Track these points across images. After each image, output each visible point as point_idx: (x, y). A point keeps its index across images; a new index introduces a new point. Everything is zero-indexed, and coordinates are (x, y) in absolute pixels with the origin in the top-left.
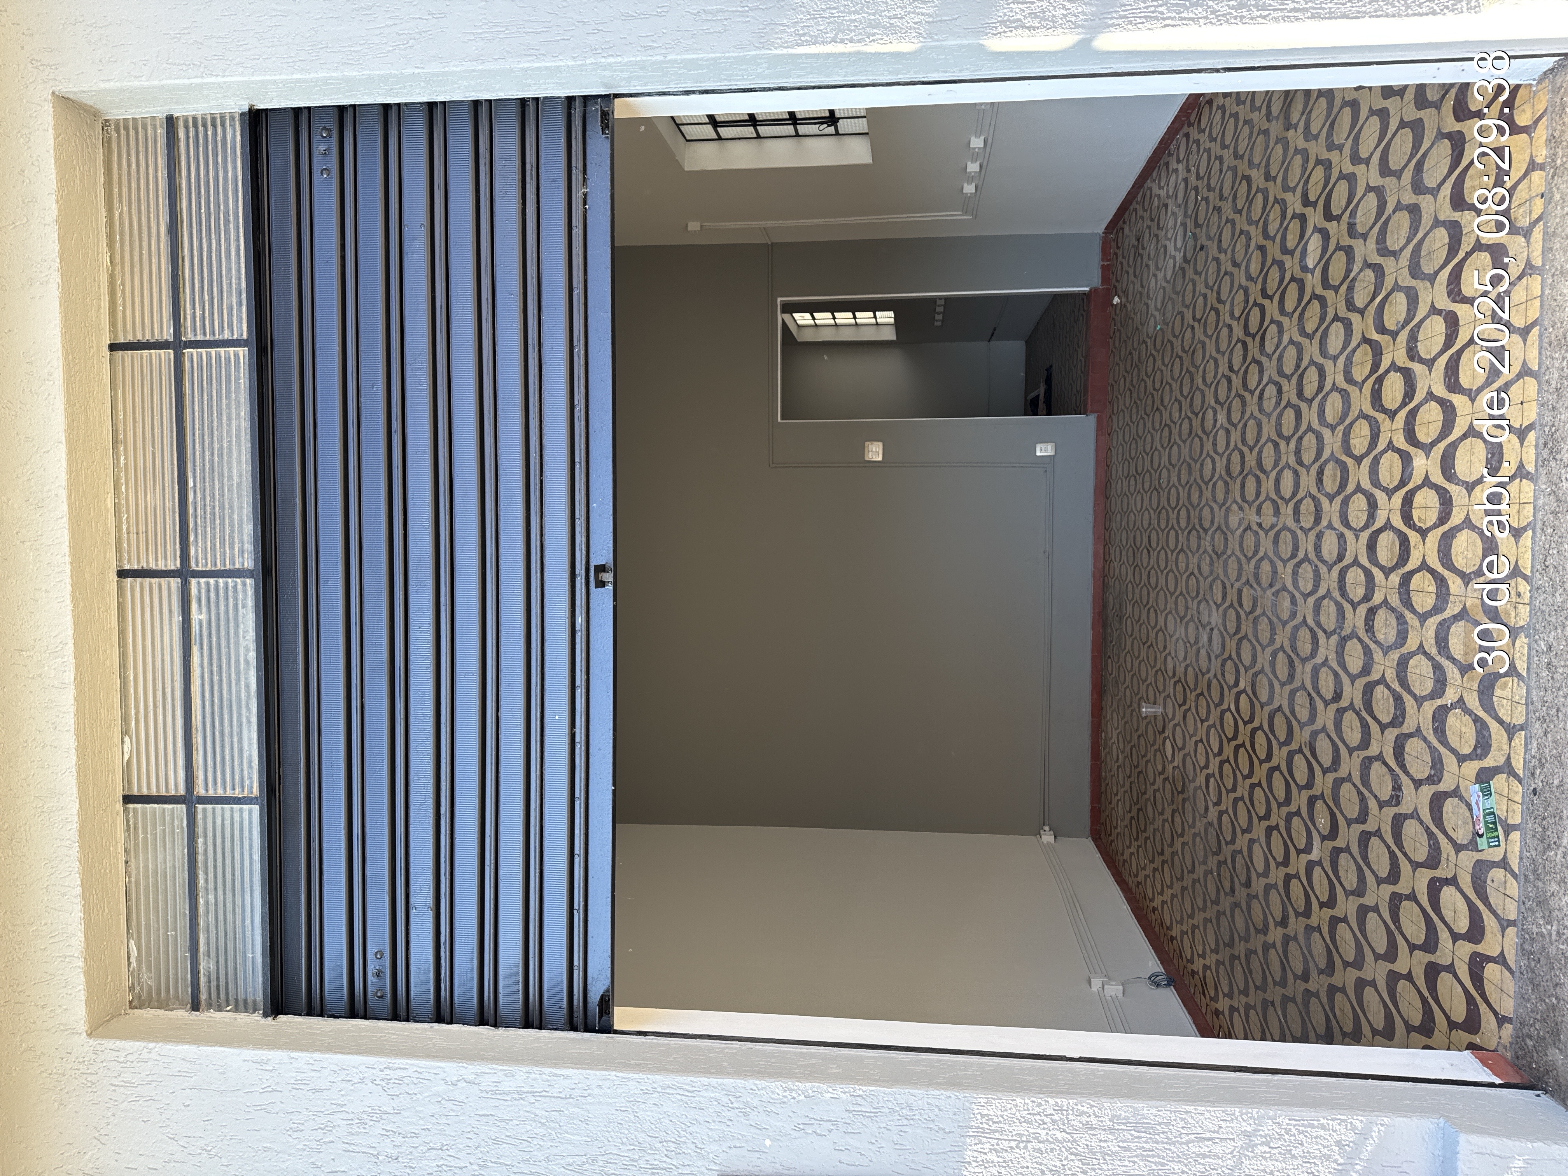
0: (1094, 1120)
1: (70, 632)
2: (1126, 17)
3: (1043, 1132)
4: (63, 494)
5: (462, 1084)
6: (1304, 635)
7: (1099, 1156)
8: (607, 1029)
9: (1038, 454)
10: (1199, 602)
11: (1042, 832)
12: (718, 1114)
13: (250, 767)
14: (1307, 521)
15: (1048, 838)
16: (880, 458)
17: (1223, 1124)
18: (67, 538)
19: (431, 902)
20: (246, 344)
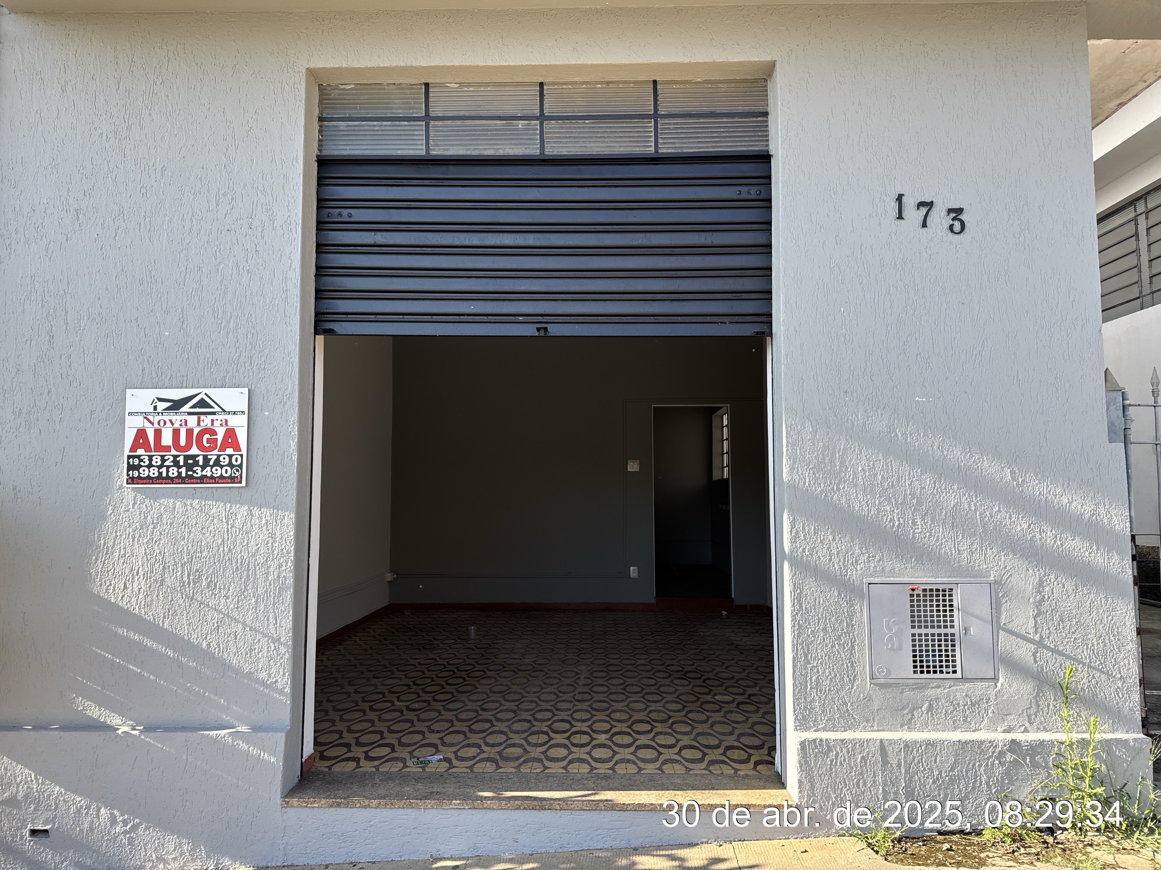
0: (284, 568)
1: (512, 64)
2: (795, 574)
3: (277, 545)
4: (580, 62)
5: (290, 261)
6: (518, 697)
7: (266, 571)
8: (316, 333)
9: (631, 568)
10: (537, 654)
11: (392, 573)
12: (280, 389)
13: (445, 150)
14: (578, 697)
15: (389, 577)
16: (629, 470)
17: (284, 628)
18: (558, 63)
19: (378, 243)
20: (656, 151)
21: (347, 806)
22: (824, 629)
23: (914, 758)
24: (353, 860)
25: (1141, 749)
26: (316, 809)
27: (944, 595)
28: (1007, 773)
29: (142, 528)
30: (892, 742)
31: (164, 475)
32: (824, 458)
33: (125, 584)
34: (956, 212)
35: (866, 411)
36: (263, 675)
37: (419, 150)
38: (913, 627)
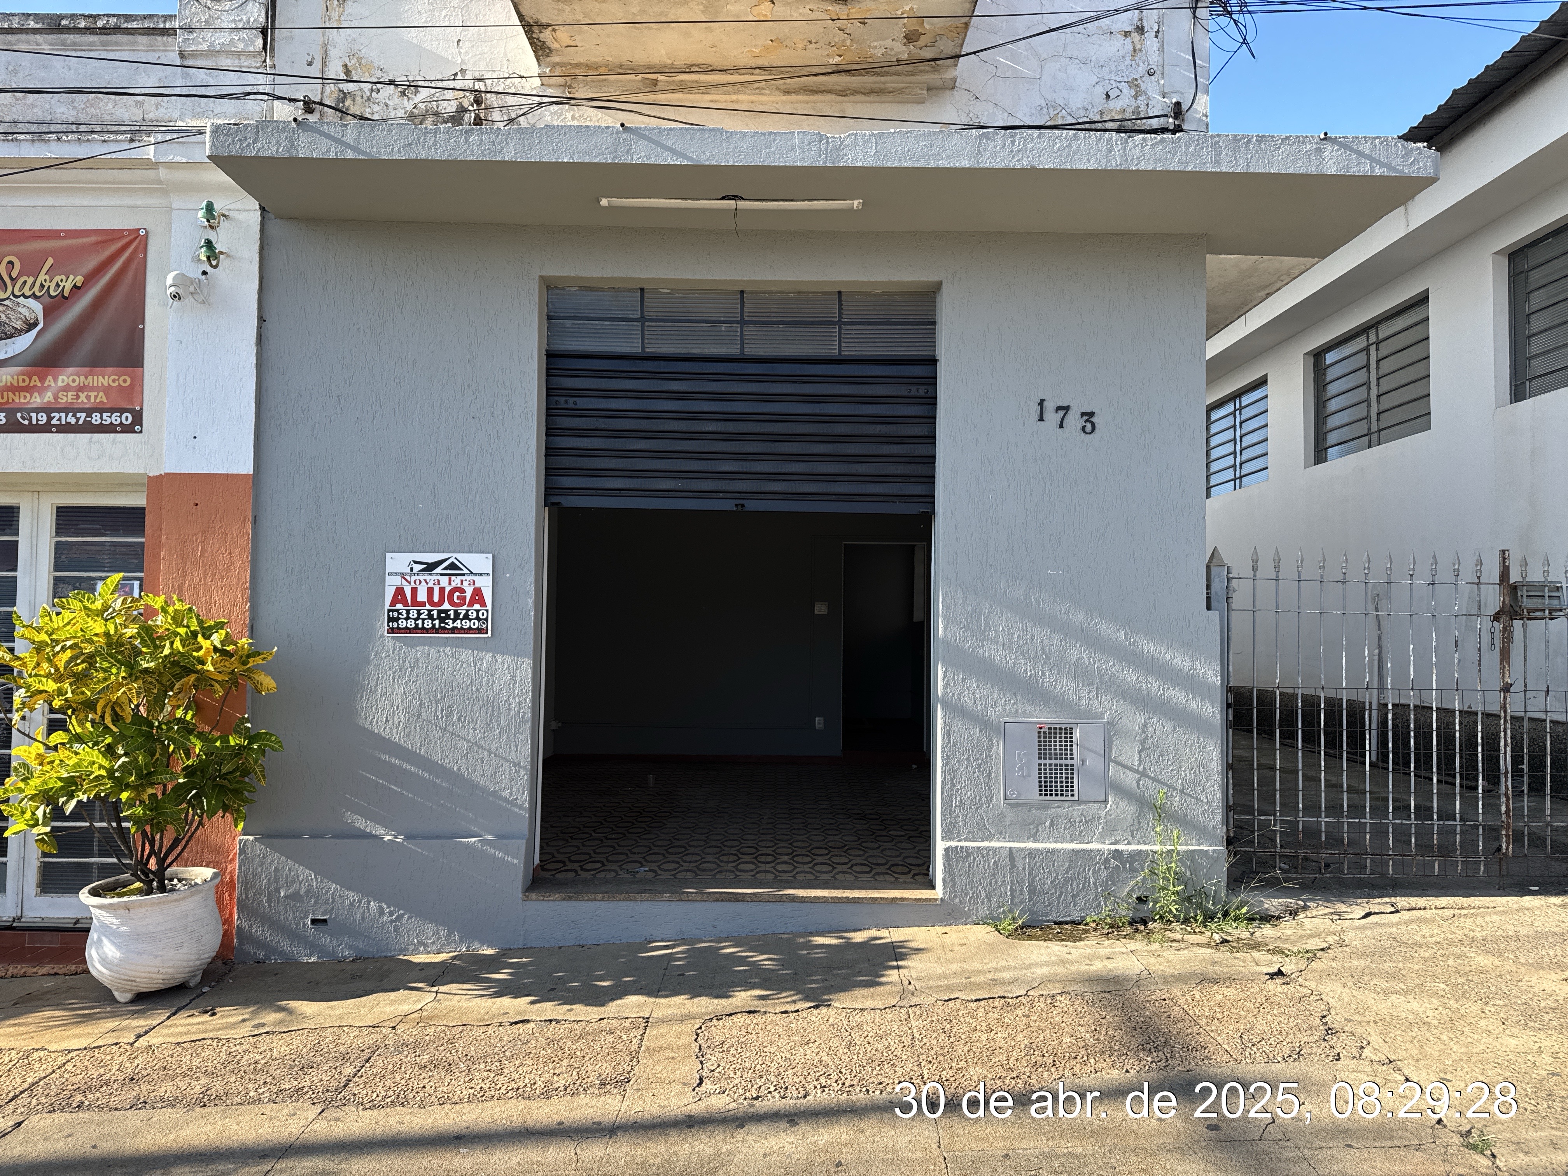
3: (517, 685)
4: (776, 278)
7: (508, 707)
8: (545, 506)
9: (817, 719)
12: (519, 555)
13: (658, 347)
14: (763, 831)
16: (816, 612)
17: (523, 754)
19: (599, 427)
20: (840, 354)
21: (577, 899)
22: (968, 759)
23: (1036, 863)
24: (581, 943)
25: (1218, 858)
26: (551, 903)
27: (1066, 733)
28: (1111, 876)
29: (401, 671)
30: (1019, 850)
31: (420, 626)
32: (972, 620)
33: (387, 718)
34: (1089, 416)
35: (1007, 581)
36: (506, 794)
37: (635, 348)
38: (1040, 758)
